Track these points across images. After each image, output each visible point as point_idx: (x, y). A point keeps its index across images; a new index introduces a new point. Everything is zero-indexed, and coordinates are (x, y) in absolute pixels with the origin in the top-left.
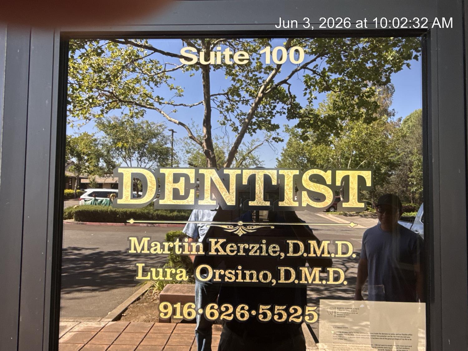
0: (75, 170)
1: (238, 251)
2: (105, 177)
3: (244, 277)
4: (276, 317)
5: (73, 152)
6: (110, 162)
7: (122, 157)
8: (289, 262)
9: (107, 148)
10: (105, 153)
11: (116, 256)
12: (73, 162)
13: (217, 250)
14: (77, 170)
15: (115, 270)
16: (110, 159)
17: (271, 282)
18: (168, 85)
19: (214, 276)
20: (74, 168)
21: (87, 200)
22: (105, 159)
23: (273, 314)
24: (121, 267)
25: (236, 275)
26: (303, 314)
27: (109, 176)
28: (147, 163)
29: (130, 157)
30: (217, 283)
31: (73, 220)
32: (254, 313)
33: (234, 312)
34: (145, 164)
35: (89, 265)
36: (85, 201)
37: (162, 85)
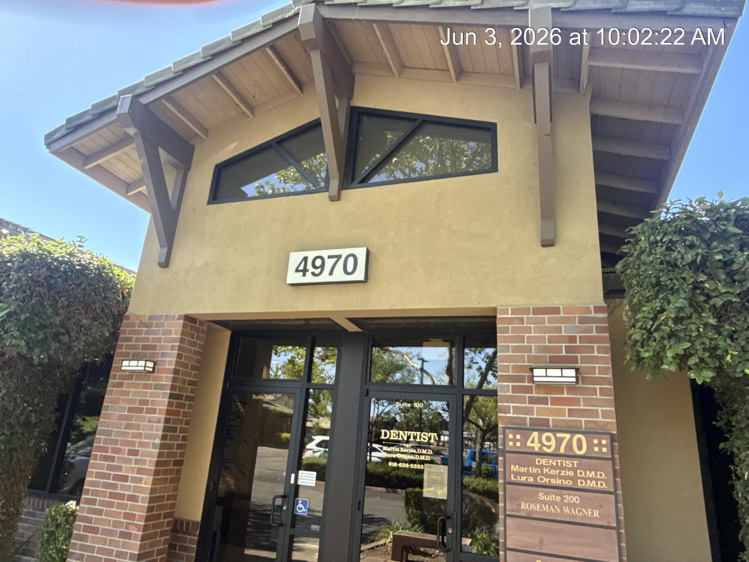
17: (413, 459)
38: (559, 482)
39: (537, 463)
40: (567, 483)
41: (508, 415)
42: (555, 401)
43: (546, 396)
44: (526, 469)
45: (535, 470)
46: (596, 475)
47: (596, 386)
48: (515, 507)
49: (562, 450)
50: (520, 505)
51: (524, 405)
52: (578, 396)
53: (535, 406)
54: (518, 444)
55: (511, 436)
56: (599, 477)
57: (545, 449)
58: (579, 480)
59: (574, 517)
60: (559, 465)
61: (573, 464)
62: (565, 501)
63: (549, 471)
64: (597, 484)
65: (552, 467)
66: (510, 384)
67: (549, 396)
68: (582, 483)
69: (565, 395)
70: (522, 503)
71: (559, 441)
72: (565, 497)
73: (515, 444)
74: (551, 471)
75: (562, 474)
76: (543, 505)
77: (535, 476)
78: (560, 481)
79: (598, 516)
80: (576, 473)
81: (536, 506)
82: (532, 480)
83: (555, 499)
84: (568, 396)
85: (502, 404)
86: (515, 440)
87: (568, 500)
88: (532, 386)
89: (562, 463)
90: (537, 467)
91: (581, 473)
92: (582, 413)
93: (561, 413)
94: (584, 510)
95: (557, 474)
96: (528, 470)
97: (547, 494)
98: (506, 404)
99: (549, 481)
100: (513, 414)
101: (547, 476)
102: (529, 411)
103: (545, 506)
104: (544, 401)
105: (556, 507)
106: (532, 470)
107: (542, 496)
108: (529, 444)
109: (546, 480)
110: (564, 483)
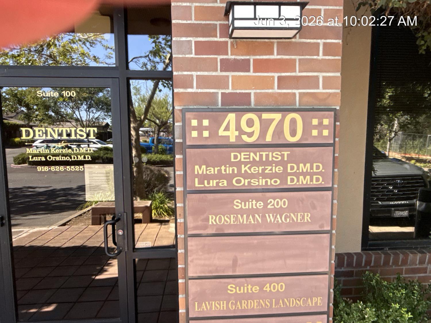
0: (25, 119)
1: (59, 151)
2: (55, 125)
3: (62, 159)
4: (72, 170)
5: (21, 102)
6: (58, 112)
7: (70, 108)
8: (74, 154)
9: (54, 100)
10: (52, 104)
11: (68, 191)
12: (22, 111)
13: (53, 152)
14: (27, 118)
15: (67, 201)
16: (57, 110)
17: (69, 160)
18: (103, 45)
19: (53, 159)
20: (24, 117)
21: (38, 147)
22: (52, 109)
23: (71, 169)
24: (72, 199)
25: (59, 158)
26: (79, 168)
27: (59, 125)
28: (95, 113)
29: (78, 108)
30: (54, 161)
31: (27, 164)
32: (65, 169)
33: (59, 169)
34: (93, 114)
35: (43, 199)
36: (37, 148)
37: (97, 45)
38: (262, 182)
39: (232, 160)
40: (272, 183)
41: (189, 90)
42: (260, 66)
43: (248, 57)
44: (216, 169)
45: (229, 170)
46: (312, 168)
47: (319, 41)
48: (200, 223)
49: (269, 139)
50: (207, 220)
51: (214, 74)
52: (293, 57)
53: (230, 74)
54: (206, 134)
55: (194, 123)
56: (315, 170)
57: (245, 138)
58: (289, 178)
59: (279, 225)
60: (264, 159)
61: (282, 156)
62: (269, 207)
63: (250, 168)
64: (311, 180)
65: (254, 163)
66: (193, 39)
67: (252, 58)
68: (292, 180)
69: (275, 56)
70: (210, 216)
71: (265, 125)
72: (269, 202)
73: (200, 134)
74: (252, 169)
75: (267, 171)
76: (239, 216)
77: (229, 177)
78: (264, 180)
79: (309, 220)
80: (285, 168)
81: (230, 219)
82: (225, 184)
83: (256, 206)
84: (279, 57)
85: (180, 73)
86: (200, 128)
87: (273, 205)
88: (227, 42)
89: (267, 156)
90: (232, 164)
91: (292, 168)
92: (297, 82)
93: (267, 83)
94: (292, 215)
95: (260, 172)
96: (220, 171)
97: (245, 200)
98: (185, 73)
99: (249, 183)
100: (197, 88)
101: (246, 176)
102: (221, 83)
103: (242, 216)
104: (243, 66)
105: (256, 216)
106: (225, 170)
107: (238, 204)
108: (221, 132)
109: (244, 182)
110: (269, 184)
